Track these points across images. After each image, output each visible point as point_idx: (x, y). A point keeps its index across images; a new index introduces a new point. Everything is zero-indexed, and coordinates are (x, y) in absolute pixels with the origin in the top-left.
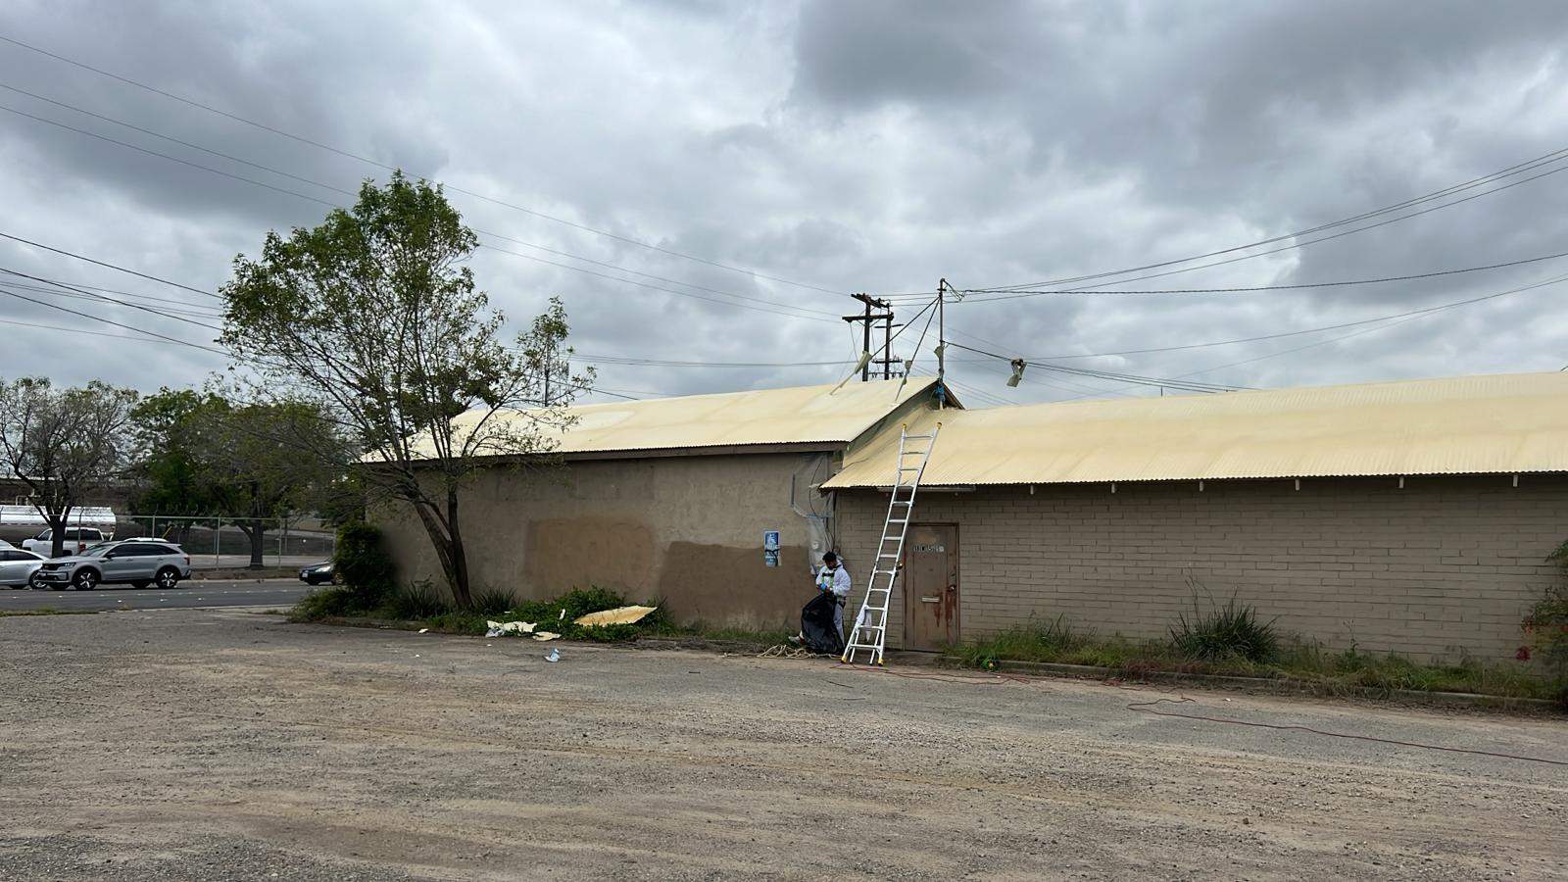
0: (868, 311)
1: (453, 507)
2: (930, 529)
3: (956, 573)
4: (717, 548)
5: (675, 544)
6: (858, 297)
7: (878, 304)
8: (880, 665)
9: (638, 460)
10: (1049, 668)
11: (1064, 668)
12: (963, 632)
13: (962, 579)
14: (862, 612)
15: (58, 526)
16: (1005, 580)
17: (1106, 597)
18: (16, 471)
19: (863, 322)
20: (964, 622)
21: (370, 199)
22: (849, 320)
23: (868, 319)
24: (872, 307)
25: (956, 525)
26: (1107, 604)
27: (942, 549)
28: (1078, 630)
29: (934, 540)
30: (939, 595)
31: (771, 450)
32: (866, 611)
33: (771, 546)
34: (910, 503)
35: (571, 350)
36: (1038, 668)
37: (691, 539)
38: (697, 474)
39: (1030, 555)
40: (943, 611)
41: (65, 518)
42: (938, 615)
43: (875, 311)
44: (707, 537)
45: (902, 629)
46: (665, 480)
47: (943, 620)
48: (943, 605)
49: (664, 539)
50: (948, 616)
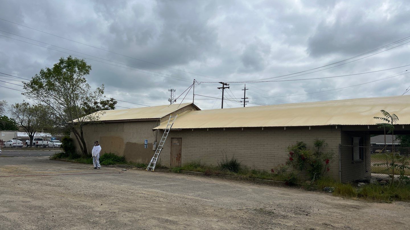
0: (223, 86)
1: (82, 133)
2: (176, 139)
3: (181, 150)
4: (135, 143)
5: (127, 142)
6: (220, 83)
7: (226, 84)
8: (153, 171)
9: (121, 122)
10: (190, 172)
11: (193, 173)
12: (182, 164)
13: (182, 151)
14: (152, 159)
15: (31, 137)
16: (190, 151)
17: (209, 156)
18: (22, 124)
19: (222, 89)
20: (182, 162)
21: (62, 62)
22: (219, 88)
23: (223, 88)
24: (224, 85)
25: (181, 138)
26: (209, 157)
27: (178, 144)
28: (202, 163)
29: (177, 142)
30: (177, 155)
31: (145, 120)
32: (153, 159)
33: (146, 143)
34: (168, 133)
35: (105, 96)
36: (188, 172)
37: (131, 141)
38: (132, 126)
39: (195, 145)
40: (178, 159)
41: (33, 135)
42: (177, 160)
43: (225, 86)
44: (134, 141)
45: (170, 163)
46: (126, 127)
47: (178, 161)
48: (178, 157)
49: (125, 141)
50: (179, 160)
